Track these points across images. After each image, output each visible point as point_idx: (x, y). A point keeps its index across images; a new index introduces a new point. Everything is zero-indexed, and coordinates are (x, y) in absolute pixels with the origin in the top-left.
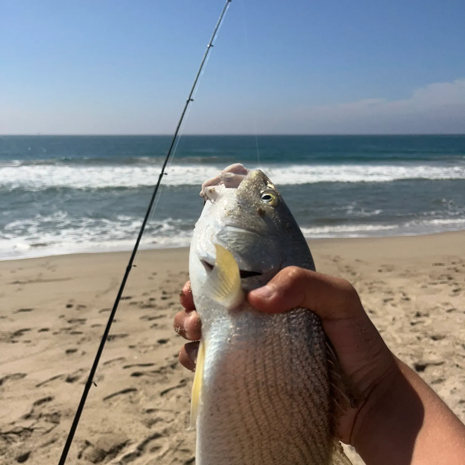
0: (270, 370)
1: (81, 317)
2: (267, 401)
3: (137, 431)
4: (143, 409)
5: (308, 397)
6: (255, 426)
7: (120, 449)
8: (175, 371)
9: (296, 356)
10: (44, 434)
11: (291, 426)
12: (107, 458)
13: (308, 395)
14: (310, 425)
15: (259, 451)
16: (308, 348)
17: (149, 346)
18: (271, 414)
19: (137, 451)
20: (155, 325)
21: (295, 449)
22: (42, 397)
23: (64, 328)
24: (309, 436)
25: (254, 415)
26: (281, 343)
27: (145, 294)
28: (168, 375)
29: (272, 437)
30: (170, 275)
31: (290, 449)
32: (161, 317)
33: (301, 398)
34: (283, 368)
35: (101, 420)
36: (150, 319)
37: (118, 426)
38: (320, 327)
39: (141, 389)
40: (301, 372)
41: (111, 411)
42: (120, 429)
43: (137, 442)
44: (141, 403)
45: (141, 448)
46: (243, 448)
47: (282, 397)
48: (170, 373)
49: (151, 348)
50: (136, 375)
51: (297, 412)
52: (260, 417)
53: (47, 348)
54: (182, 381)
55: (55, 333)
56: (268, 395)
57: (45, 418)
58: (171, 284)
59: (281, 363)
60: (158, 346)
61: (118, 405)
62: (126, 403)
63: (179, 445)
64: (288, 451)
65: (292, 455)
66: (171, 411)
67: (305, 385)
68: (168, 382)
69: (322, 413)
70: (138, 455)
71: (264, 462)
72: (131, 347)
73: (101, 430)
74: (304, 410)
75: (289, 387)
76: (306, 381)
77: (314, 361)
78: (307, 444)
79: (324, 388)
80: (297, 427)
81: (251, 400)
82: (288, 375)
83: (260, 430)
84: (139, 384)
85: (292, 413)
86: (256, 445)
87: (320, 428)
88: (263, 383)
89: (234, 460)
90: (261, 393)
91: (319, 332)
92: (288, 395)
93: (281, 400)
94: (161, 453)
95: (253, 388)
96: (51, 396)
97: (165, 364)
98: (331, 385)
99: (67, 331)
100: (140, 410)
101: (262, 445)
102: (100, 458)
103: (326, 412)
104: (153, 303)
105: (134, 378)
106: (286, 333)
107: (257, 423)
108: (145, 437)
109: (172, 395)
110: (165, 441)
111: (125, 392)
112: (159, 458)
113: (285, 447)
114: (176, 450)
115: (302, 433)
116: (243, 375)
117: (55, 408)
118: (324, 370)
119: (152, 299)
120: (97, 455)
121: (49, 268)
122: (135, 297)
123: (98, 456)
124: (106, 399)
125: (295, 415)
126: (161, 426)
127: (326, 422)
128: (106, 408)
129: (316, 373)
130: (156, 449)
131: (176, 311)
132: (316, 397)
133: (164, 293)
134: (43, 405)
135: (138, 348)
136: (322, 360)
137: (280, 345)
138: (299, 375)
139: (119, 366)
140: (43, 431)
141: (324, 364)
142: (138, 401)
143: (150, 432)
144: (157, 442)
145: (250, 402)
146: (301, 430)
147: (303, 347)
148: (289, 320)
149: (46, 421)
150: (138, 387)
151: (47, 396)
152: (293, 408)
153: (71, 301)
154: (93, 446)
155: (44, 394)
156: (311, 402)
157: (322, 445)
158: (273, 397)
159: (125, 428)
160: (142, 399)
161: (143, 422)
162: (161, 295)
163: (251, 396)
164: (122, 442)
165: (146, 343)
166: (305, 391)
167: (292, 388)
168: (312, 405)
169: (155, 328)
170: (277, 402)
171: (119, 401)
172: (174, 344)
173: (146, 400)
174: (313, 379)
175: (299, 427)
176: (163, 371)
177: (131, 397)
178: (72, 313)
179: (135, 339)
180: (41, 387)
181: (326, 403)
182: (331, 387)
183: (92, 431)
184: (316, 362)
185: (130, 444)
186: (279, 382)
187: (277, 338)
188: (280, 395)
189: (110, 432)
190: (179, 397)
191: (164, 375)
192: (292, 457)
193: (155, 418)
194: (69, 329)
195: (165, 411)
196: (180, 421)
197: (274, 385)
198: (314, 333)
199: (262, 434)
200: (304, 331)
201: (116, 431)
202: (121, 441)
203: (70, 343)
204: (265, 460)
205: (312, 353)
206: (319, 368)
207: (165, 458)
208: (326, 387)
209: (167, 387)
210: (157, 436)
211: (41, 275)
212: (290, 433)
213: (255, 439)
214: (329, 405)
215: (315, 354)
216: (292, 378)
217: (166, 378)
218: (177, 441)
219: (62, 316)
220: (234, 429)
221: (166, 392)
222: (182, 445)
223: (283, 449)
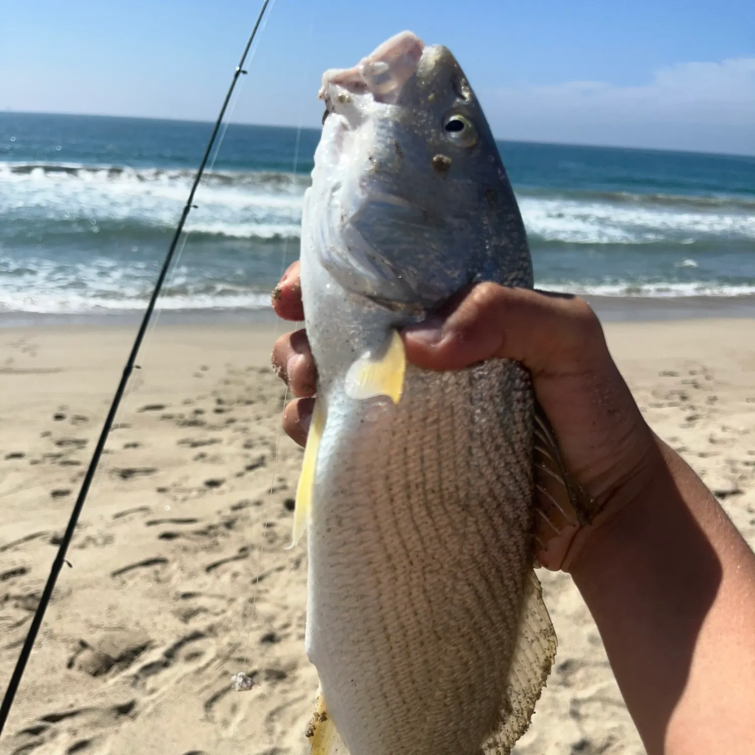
0: (431, 466)
1: (79, 436)
2: (424, 513)
3: (165, 627)
4: (176, 594)
5: (494, 509)
6: (402, 551)
7: (137, 655)
8: (232, 533)
9: (478, 443)
10: (12, 627)
11: (461, 553)
12: (115, 668)
13: (495, 506)
14: (494, 552)
15: (405, 588)
16: (501, 430)
17: (190, 490)
18: (428, 534)
19: (164, 659)
20: (202, 456)
21: (467, 588)
22: (10, 568)
23: (49, 454)
24: (490, 568)
25: (399, 534)
26: (453, 421)
27: (187, 402)
28: (220, 539)
29: (427, 569)
30: (231, 372)
31: (458, 587)
32: (213, 442)
33: (482, 510)
34: (455, 463)
35: (106, 608)
36: (195, 445)
37: (134, 618)
38: (528, 392)
39: (174, 560)
40: (486, 471)
41: (124, 594)
42: (137, 624)
43: (165, 644)
44: (174, 581)
45: (170, 655)
46: (379, 582)
47: (449, 508)
48: (223, 535)
49: (194, 493)
50: (167, 536)
51: (473, 533)
52: (410, 538)
53: (20, 487)
54: (243, 550)
55: (34, 462)
56: (425, 504)
57: (14, 602)
58: (231, 387)
59: (451, 454)
60: (205, 491)
61: (136, 584)
62: (149, 581)
63: (232, 651)
64: (454, 589)
65: (460, 597)
66: (222, 597)
67: (491, 490)
68: (220, 551)
69: (516, 533)
70: (165, 665)
71: (413, 605)
72: (161, 490)
73: (106, 624)
74: (485, 528)
75: (462, 494)
76: (492, 484)
77: (510, 452)
78: (487, 580)
79: (523, 493)
80: (472, 555)
81: (396, 511)
82: (462, 474)
83: (408, 556)
84: (173, 551)
85: (464, 533)
86: (401, 579)
87: (511, 555)
88: (417, 486)
89: (364, 600)
90: (414, 500)
91: (524, 401)
92: (459, 506)
93: (446, 512)
94: (202, 662)
95: (399, 492)
96: (26, 566)
97: (216, 520)
98: (536, 489)
99: (54, 459)
100: (172, 594)
101: (411, 579)
102: (103, 668)
103: (523, 532)
104: (200, 417)
105: (164, 542)
106: (464, 403)
107: (404, 547)
108: (178, 636)
109: (225, 572)
110: (210, 645)
111: (147, 563)
112: (199, 671)
113: (449, 583)
114: (227, 658)
115: (479, 563)
116: (383, 472)
117: (31, 586)
118: (526, 465)
119: (198, 412)
120: (99, 664)
121: (24, 350)
122: (170, 406)
123: (101, 665)
124: (115, 574)
125: (470, 536)
126: (205, 619)
127: (521, 548)
128: (117, 588)
129: (512, 470)
130: (194, 656)
131: (239, 433)
132: (508, 509)
133: (220, 402)
134: (11, 579)
135: (172, 493)
136: (524, 449)
137: (452, 423)
138: (482, 475)
139: (139, 521)
140: (11, 622)
141: (527, 455)
142: (168, 579)
143: (186, 630)
144: (197, 645)
145: (394, 513)
146: (478, 559)
147: (493, 428)
148: (472, 381)
149: (16, 606)
150: (169, 557)
151: (18, 566)
152: (466, 526)
153: (62, 408)
154: (92, 649)
155: (13, 563)
156: (499, 516)
157: (513, 582)
158: (433, 508)
159: (146, 622)
160: (175, 577)
161: (176, 613)
162: (214, 405)
163: (395, 504)
164: (140, 644)
165: (185, 485)
166: (489, 500)
167: (467, 495)
168: (501, 521)
169: (201, 460)
170: (440, 515)
171: (137, 579)
172: (232, 489)
173: (182, 578)
174: (506, 481)
175: (474, 555)
176: (212, 531)
177: (157, 572)
178: (63, 429)
179: (167, 478)
180: (9, 551)
181: (525, 518)
182: (535, 492)
183: (91, 626)
184: (514, 452)
185: (153, 648)
186: (446, 485)
187: (449, 412)
188: (447, 504)
189: (121, 628)
190: (235, 575)
191: (214, 539)
192: (460, 600)
193: (195, 607)
194: (59, 456)
195: (212, 596)
196: (236, 613)
197: (437, 489)
198: (515, 403)
199: (411, 563)
200: (498, 400)
201: (131, 626)
202: (138, 642)
203: (59, 480)
204: (414, 602)
205: (507, 438)
206: (518, 462)
207: (209, 670)
208: (527, 492)
209: (216, 558)
210: (197, 636)
211: (11, 361)
212: (459, 564)
213: (400, 571)
214: (529, 521)
215: (513, 439)
216: (468, 478)
217: (217, 544)
218: (230, 644)
219: (47, 434)
220: (366, 553)
221: (215, 565)
222: (236, 651)
223: (445, 587)
